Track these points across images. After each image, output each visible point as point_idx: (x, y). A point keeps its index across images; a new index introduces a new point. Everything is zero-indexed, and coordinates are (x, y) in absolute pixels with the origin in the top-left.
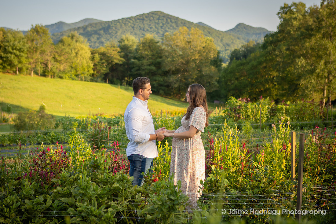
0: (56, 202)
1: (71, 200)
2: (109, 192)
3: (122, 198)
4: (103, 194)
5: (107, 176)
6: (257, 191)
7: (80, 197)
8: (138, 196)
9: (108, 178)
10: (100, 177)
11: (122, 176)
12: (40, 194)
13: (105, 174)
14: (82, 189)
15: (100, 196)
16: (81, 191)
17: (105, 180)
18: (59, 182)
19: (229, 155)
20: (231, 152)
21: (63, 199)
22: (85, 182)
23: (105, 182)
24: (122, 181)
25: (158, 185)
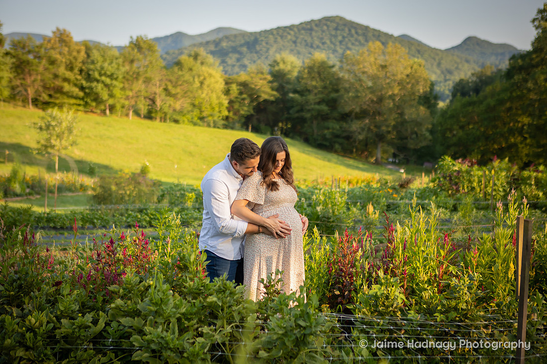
0: (114, 324)
1: (137, 322)
2: (202, 310)
3: (224, 321)
4: (191, 314)
5: (200, 283)
6: (454, 316)
7: (153, 318)
8: (252, 317)
9: (202, 286)
10: (187, 285)
11: (223, 284)
12: (89, 310)
13: (196, 279)
14: (153, 303)
15: (187, 316)
16: (153, 308)
17: (195, 289)
18: (121, 292)
19: (419, 253)
20: (422, 248)
21: (123, 320)
22: (159, 293)
23: (197, 293)
24: (223, 293)
25: (282, 301)
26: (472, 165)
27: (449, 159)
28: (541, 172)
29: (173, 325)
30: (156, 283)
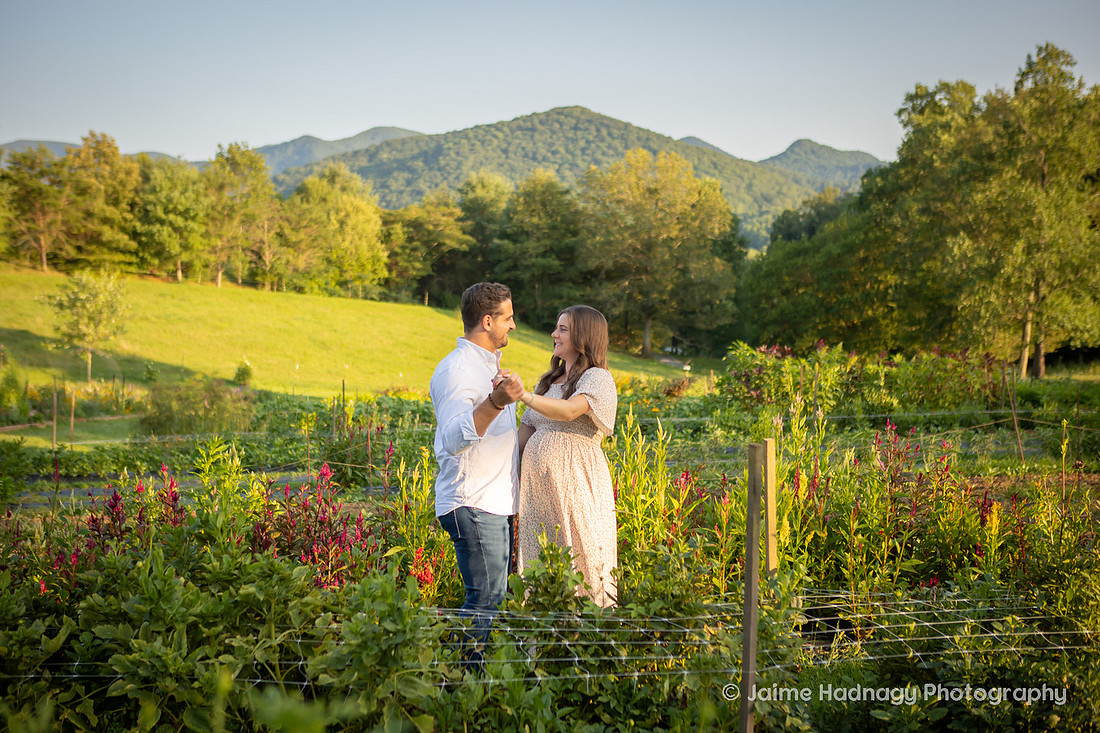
0: (85, 637)
1: (121, 630)
2: (235, 608)
3: (271, 627)
4: (216, 617)
5: (232, 565)
6: (658, 608)
7: (148, 624)
8: (324, 619)
9: (236, 569)
10: (209, 567)
11: (268, 563)
12: (42, 614)
13: (225, 557)
14: (145, 599)
15: (207, 620)
16: (145, 608)
17: (224, 574)
18: (99, 582)
19: (636, 505)
20: (642, 497)
21: (98, 630)
22: (156, 582)
23: (227, 581)
24: (268, 579)
25: (366, 589)
26: (784, 355)
27: (746, 346)
28: (897, 365)
29: (180, 635)
30: (152, 565)
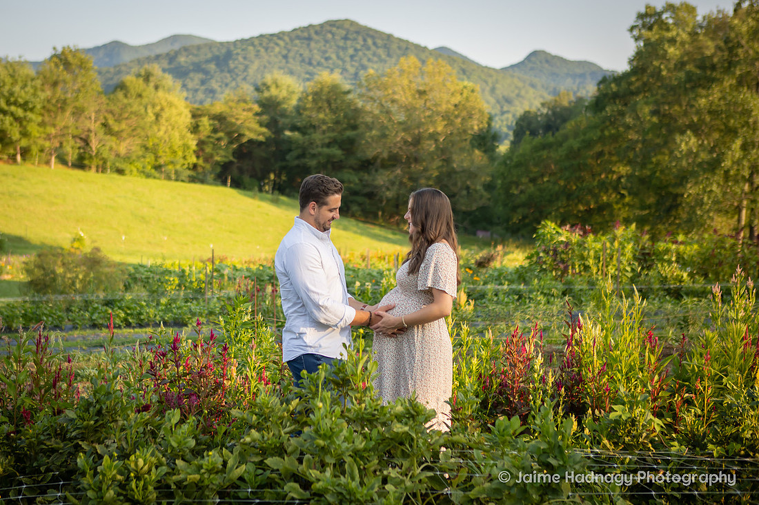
0: (249, 467)
1: (287, 463)
2: (381, 444)
3: (413, 460)
4: (366, 450)
5: (373, 406)
6: (736, 449)
7: (310, 457)
8: (445, 455)
9: (375, 410)
11: (411, 405)
16: (321, 442)
17: (367, 414)
18: (254, 420)
19: (621, 360)
21: (269, 461)
22: (327, 420)
26: (585, 233)
27: (553, 225)
28: (682, 243)
29: (351, 467)
